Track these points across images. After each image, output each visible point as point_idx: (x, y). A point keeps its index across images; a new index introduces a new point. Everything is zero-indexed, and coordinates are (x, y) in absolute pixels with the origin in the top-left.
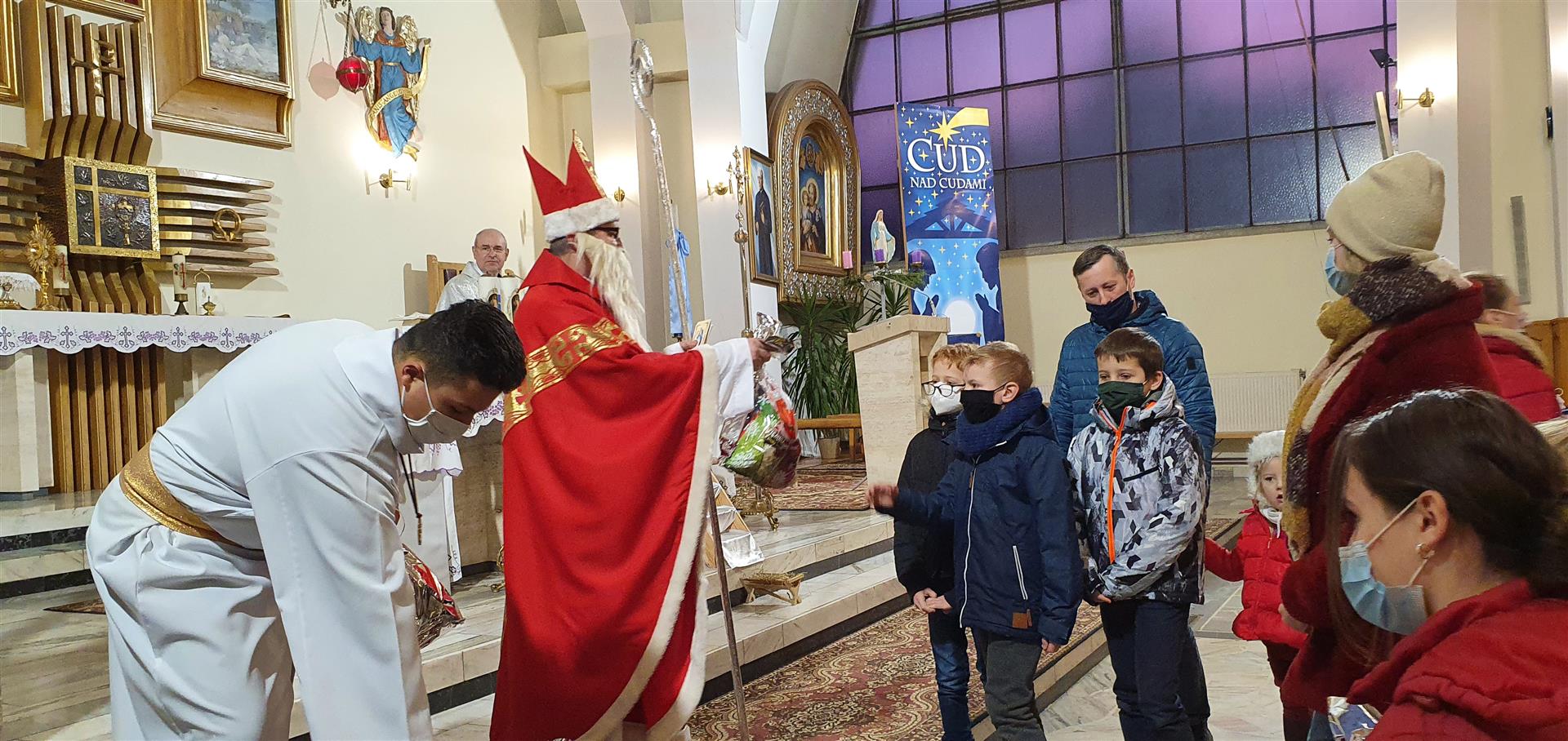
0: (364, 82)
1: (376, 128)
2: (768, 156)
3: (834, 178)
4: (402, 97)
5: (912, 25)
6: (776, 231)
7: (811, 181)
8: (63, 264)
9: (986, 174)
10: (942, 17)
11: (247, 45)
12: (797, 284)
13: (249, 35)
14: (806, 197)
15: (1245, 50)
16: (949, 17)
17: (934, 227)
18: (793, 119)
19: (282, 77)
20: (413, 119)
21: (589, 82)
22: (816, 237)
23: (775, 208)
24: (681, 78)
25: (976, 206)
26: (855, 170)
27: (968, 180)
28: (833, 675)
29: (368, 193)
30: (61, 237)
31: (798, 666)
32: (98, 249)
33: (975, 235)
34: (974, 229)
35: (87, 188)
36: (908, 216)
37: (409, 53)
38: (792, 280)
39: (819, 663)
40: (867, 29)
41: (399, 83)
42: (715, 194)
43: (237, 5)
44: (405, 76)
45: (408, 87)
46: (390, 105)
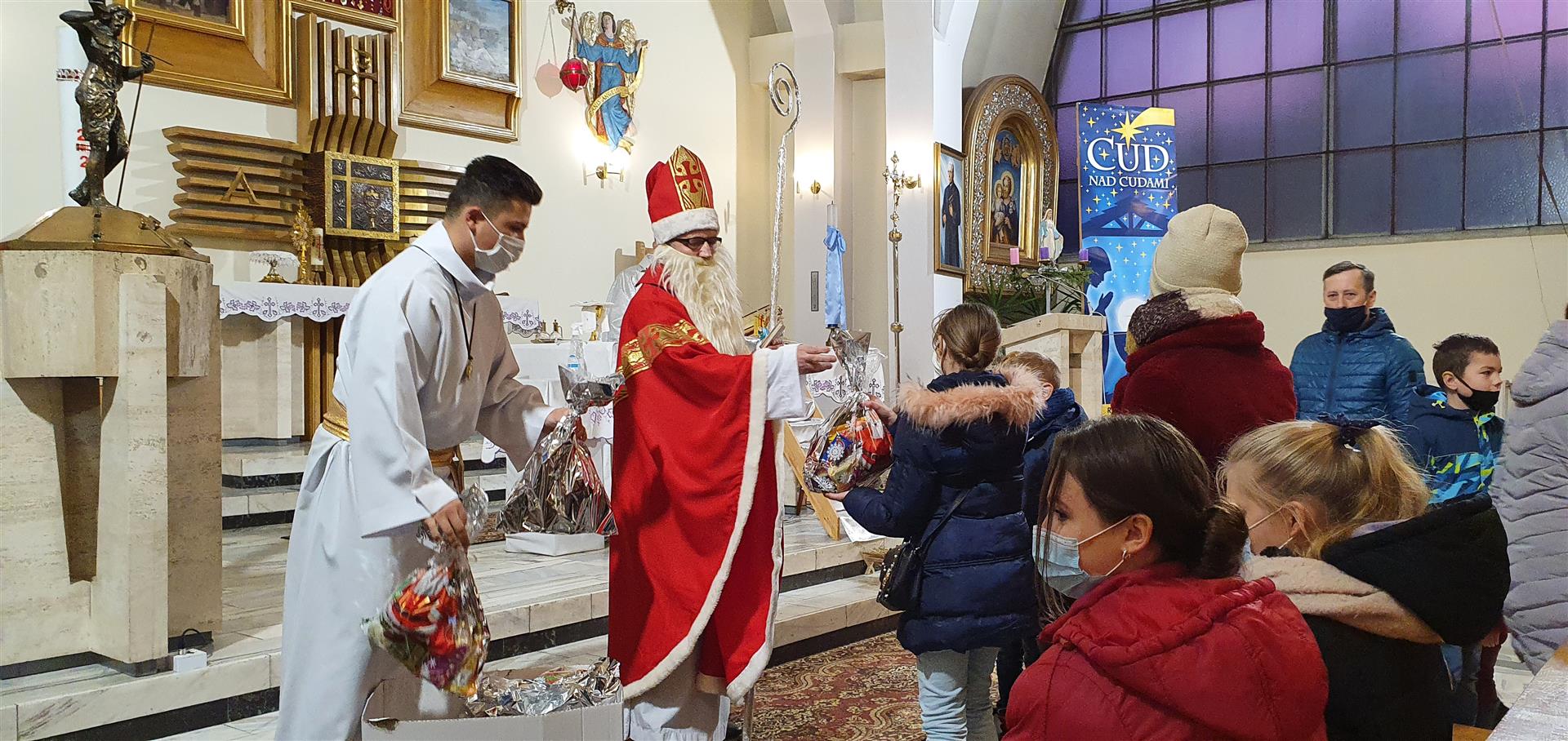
0: (583, 81)
1: (594, 123)
2: (960, 151)
3: (1030, 171)
4: (619, 95)
5: (1120, 20)
6: (965, 223)
7: (1007, 174)
8: (319, 244)
9: (1168, 173)
10: (1150, 11)
11: (482, 50)
12: (981, 273)
13: (485, 41)
14: (1000, 189)
15: (1467, 45)
16: (1156, 13)
17: (1112, 225)
18: (989, 114)
19: (511, 79)
20: (629, 116)
22: (1009, 229)
23: (965, 201)
24: (878, 76)
25: (1157, 204)
26: (1054, 163)
27: (1150, 179)
29: (585, 184)
30: (319, 221)
32: (349, 232)
34: (1154, 227)
35: (342, 178)
36: (1085, 214)
37: (627, 54)
40: (1074, 23)
41: (617, 82)
43: (475, 14)
44: (623, 75)
45: (624, 85)
46: (608, 103)
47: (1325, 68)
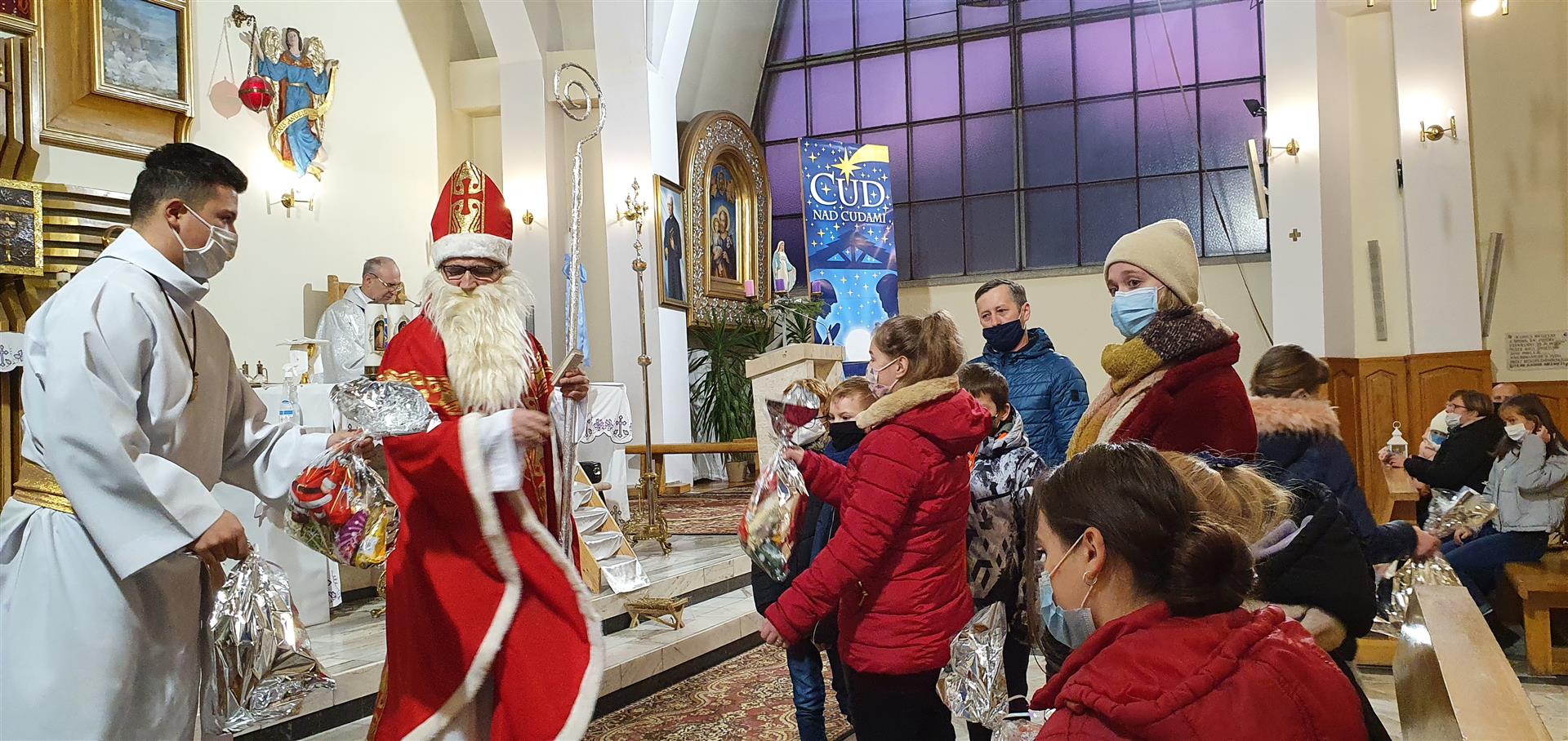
0: (267, 101)
1: (279, 147)
2: (678, 184)
3: (745, 207)
4: (308, 116)
5: (823, 61)
6: (686, 256)
7: (723, 208)
9: (886, 208)
10: (851, 53)
11: (145, 62)
12: (704, 308)
13: (148, 52)
14: (717, 224)
15: (1135, 94)
16: (857, 55)
17: (836, 258)
18: (704, 148)
19: (181, 95)
20: (319, 139)
21: (500, 106)
22: (726, 263)
23: (685, 235)
25: (876, 238)
26: (766, 199)
27: (869, 214)
28: (709, 698)
29: (269, 213)
31: (676, 689)
34: (874, 261)
36: (811, 247)
37: (316, 74)
38: (701, 305)
39: (697, 687)
40: (779, 63)
41: (304, 104)
42: (625, 220)
43: (135, 21)
44: (311, 97)
45: (313, 107)
46: (294, 126)
47: (1014, 111)
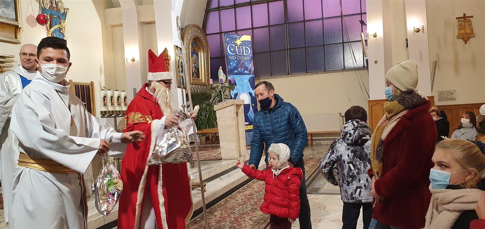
3: (202, 55)
5: (224, 8)
9: (250, 55)
13: (5, 5)
15: (323, 19)
16: (235, 6)
17: (236, 71)
19: (17, 20)
21: (122, 23)
24: (153, 23)
25: (248, 65)
26: (208, 53)
27: (246, 57)
31: (208, 212)
33: (248, 74)
34: (248, 72)
36: (228, 68)
37: (61, 13)
40: (210, 9)
44: (60, 20)
46: (55, 30)
47: (285, 24)
